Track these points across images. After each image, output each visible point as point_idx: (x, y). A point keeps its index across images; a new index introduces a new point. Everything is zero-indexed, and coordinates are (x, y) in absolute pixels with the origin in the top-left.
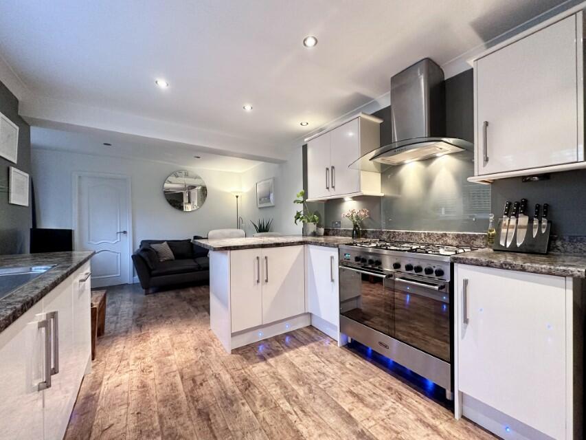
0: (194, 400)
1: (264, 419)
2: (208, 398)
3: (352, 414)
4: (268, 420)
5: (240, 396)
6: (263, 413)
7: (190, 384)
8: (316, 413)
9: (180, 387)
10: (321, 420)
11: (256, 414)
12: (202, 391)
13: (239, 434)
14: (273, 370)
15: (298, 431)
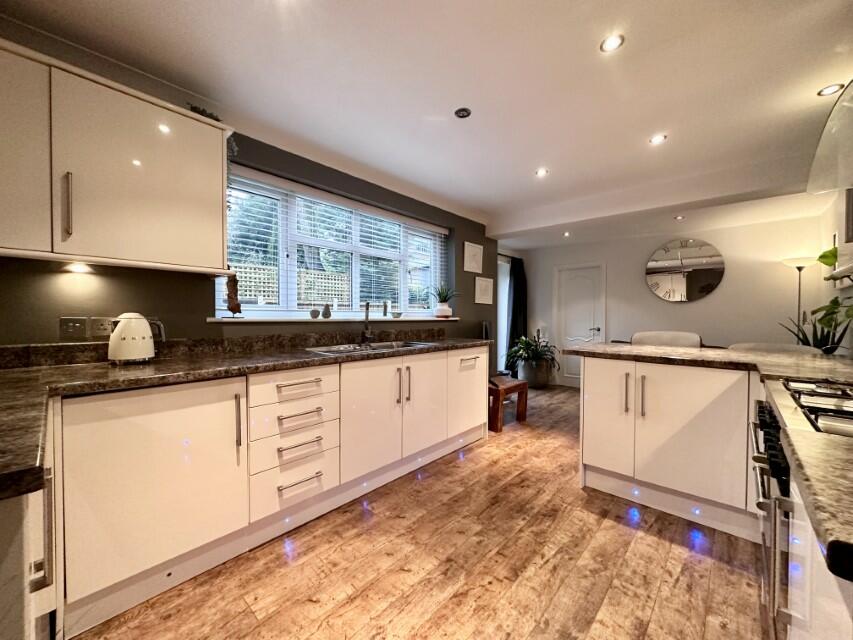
0: (505, 489)
1: (520, 538)
2: (512, 496)
3: (595, 625)
4: (520, 541)
5: (531, 514)
6: (526, 536)
7: (518, 480)
8: (562, 581)
9: (509, 478)
10: (555, 588)
11: (521, 531)
12: (517, 491)
13: (493, 526)
14: (595, 529)
15: (525, 568)
